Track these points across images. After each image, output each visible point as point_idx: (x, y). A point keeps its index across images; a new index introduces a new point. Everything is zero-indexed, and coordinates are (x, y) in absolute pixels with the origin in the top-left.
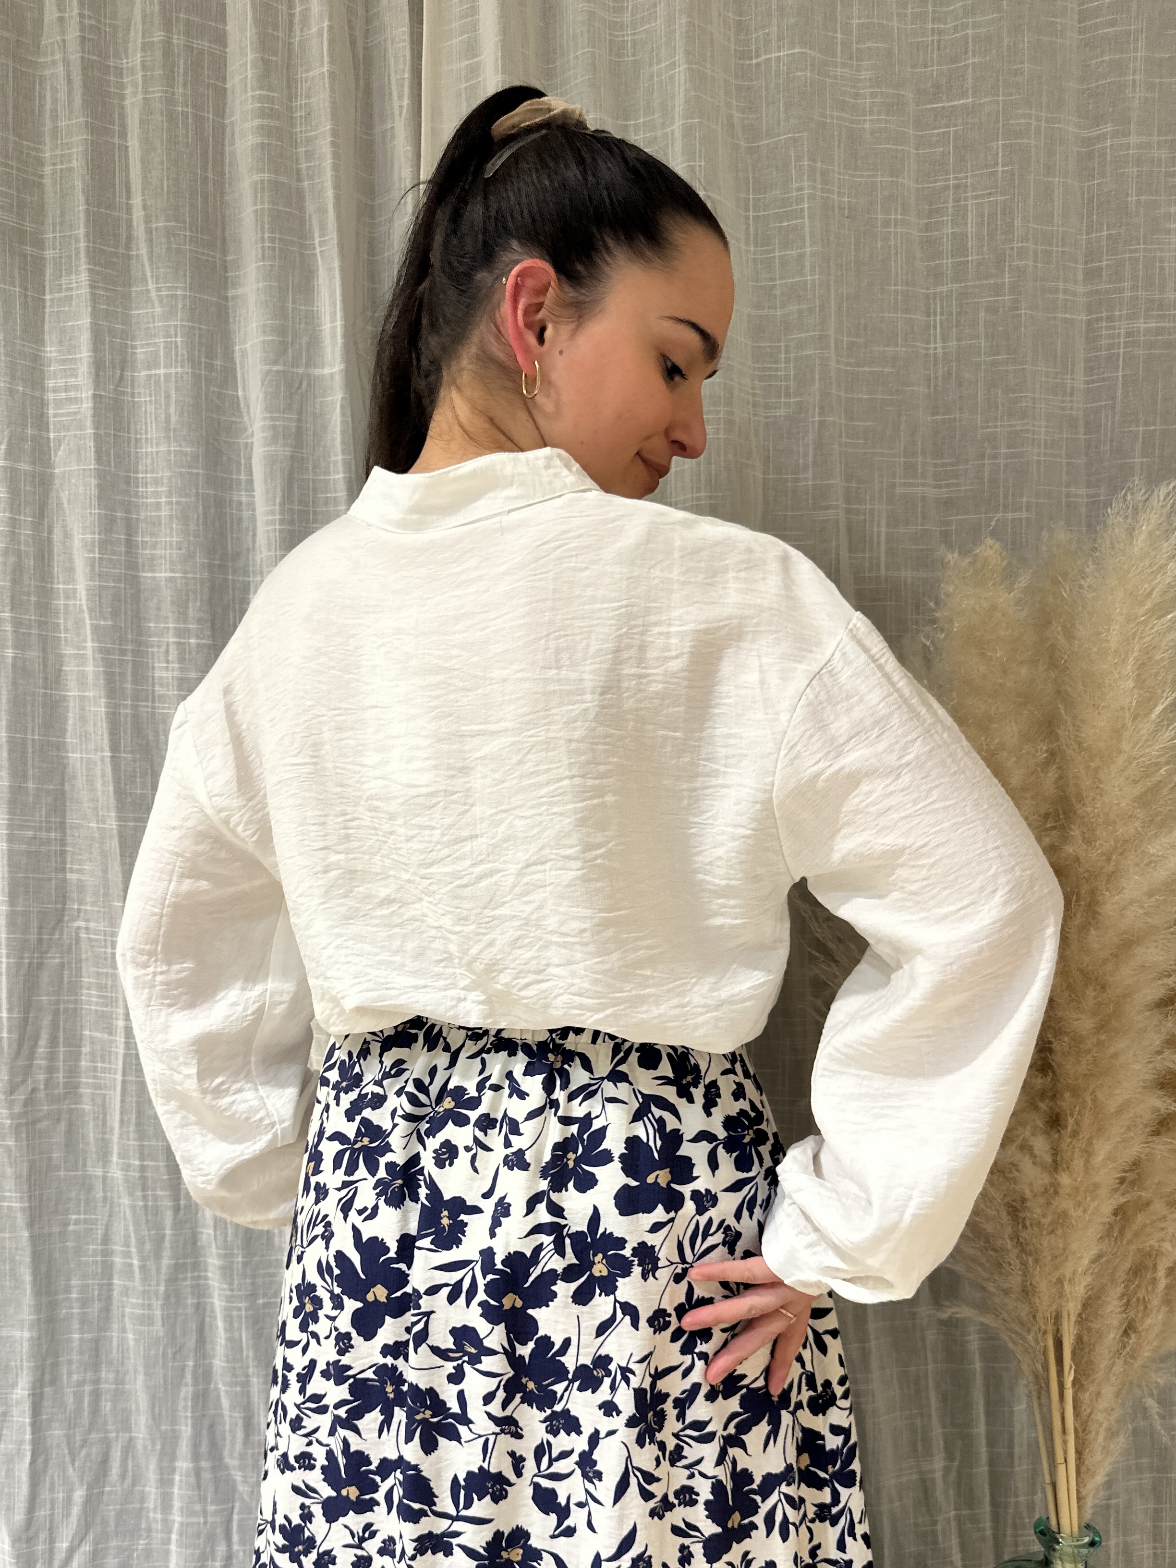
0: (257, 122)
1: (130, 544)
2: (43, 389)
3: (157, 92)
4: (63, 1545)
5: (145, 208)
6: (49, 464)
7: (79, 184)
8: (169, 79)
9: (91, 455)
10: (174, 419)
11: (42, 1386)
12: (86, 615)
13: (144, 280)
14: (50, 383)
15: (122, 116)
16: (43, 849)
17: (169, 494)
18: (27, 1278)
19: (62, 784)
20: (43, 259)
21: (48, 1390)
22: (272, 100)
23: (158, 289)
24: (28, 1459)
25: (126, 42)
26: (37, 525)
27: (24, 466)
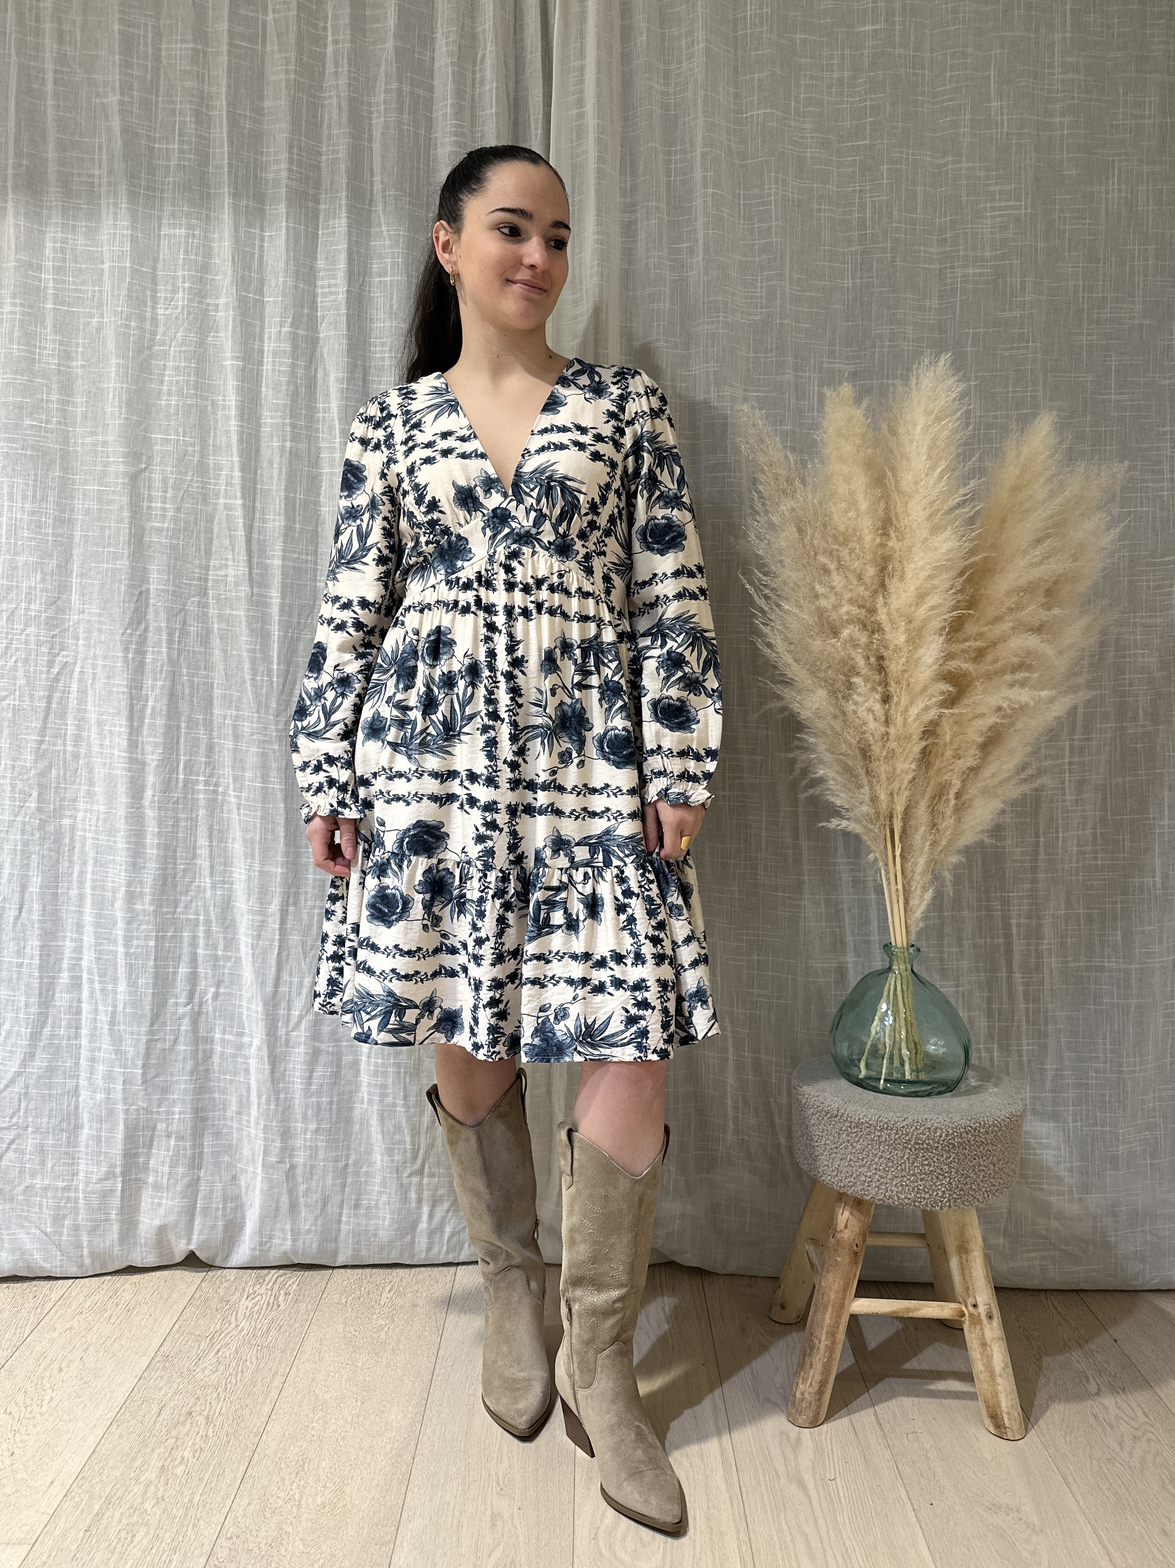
0: (453, 139)
1: (365, 380)
2: (315, 286)
3: (393, 117)
4: (296, 1013)
5: (382, 183)
6: (317, 332)
7: (343, 167)
8: (400, 110)
9: (344, 326)
10: (395, 307)
11: (287, 906)
12: (337, 422)
13: (380, 225)
14: (320, 283)
15: (370, 130)
16: (303, 565)
17: (391, 351)
18: (282, 834)
19: (317, 526)
20: (318, 210)
21: (291, 909)
22: (462, 127)
23: (388, 231)
24: (276, 952)
25: (374, 87)
26: (308, 368)
27: (301, 332)
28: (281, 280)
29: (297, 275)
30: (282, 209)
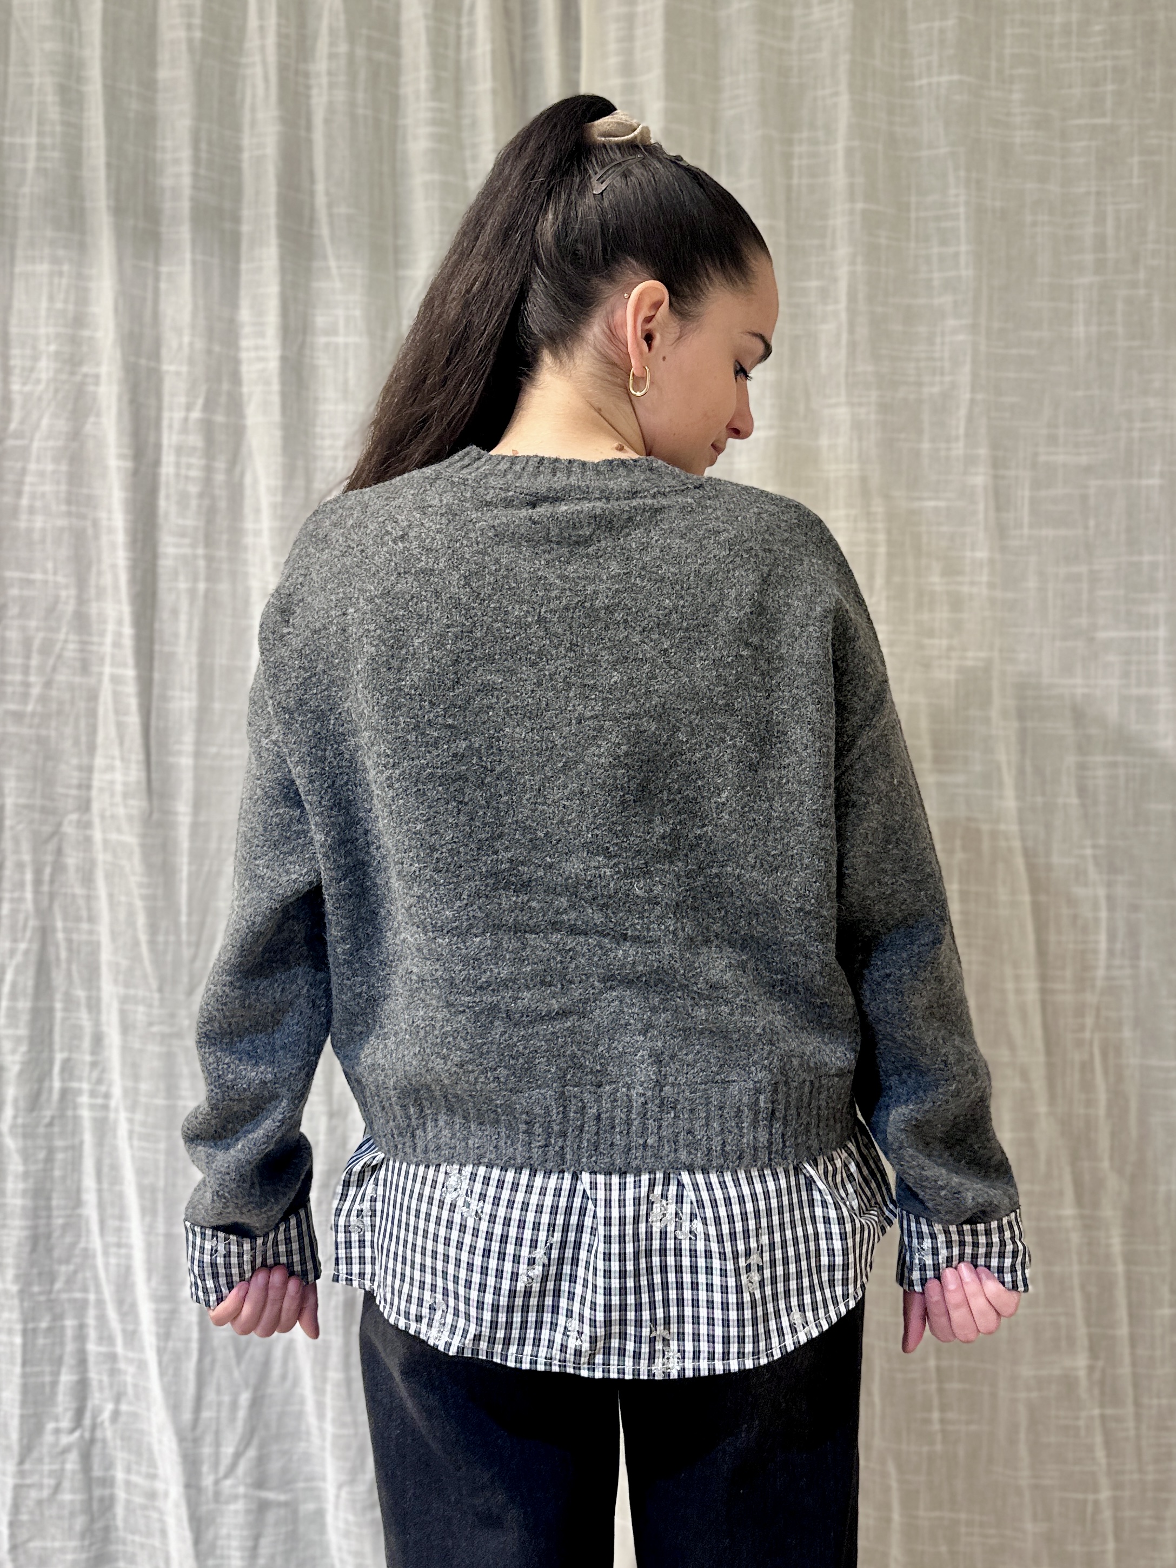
0: (430, 129)
2: (237, 348)
3: (341, 95)
5: (327, 194)
6: (242, 417)
7: (271, 169)
8: (352, 85)
9: (277, 409)
13: (326, 258)
20: (239, 233)
22: (442, 111)
23: (339, 266)
25: (313, 49)
26: (230, 471)
27: (218, 418)
28: (186, 339)
29: (210, 334)
30: (185, 233)
